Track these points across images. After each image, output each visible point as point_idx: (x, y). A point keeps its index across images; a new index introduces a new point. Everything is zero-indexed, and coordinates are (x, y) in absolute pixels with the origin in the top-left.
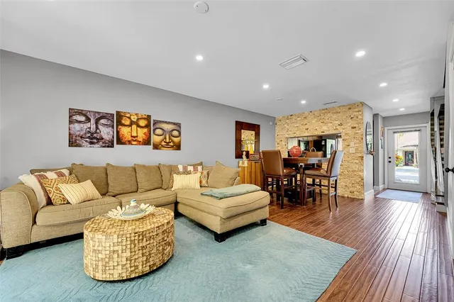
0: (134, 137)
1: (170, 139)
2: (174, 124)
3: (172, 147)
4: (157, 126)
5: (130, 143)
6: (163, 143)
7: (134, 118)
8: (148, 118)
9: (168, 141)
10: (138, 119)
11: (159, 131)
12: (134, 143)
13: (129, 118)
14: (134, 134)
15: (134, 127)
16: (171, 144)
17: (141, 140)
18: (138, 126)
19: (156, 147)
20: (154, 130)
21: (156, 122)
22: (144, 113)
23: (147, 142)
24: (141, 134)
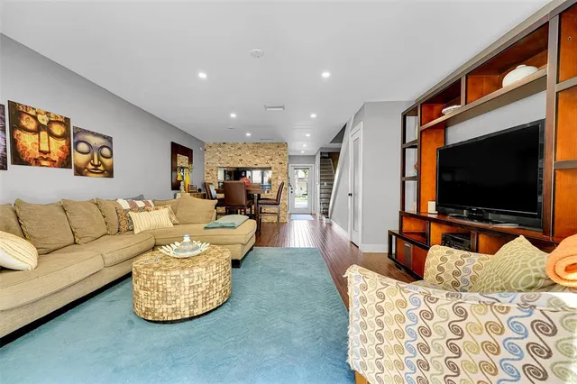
0: (45, 153)
1: (99, 160)
2: (104, 137)
3: (102, 172)
4: (81, 137)
5: (37, 162)
6: (90, 166)
7: (43, 120)
8: (66, 123)
9: (96, 163)
10: (50, 122)
11: (83, 147)
12: (44, 163)
13: (35, 118)
14: (44, 147)
15: (44, 134)
16: (101, 168)
17: (56, 158)
18: (51, 134)
19: (80, 171)
20: (76, 144)
21: (79, 131)
22: (59, 111)
23: (65, 162)
24: (56, 147)
